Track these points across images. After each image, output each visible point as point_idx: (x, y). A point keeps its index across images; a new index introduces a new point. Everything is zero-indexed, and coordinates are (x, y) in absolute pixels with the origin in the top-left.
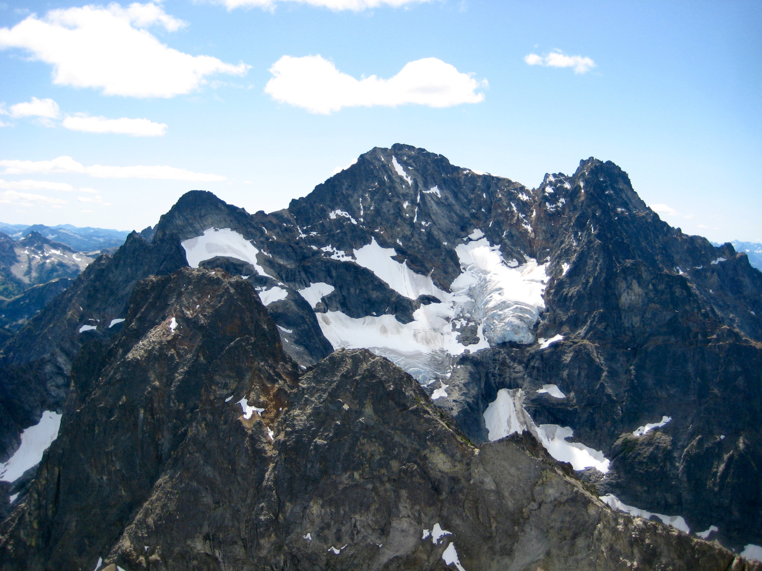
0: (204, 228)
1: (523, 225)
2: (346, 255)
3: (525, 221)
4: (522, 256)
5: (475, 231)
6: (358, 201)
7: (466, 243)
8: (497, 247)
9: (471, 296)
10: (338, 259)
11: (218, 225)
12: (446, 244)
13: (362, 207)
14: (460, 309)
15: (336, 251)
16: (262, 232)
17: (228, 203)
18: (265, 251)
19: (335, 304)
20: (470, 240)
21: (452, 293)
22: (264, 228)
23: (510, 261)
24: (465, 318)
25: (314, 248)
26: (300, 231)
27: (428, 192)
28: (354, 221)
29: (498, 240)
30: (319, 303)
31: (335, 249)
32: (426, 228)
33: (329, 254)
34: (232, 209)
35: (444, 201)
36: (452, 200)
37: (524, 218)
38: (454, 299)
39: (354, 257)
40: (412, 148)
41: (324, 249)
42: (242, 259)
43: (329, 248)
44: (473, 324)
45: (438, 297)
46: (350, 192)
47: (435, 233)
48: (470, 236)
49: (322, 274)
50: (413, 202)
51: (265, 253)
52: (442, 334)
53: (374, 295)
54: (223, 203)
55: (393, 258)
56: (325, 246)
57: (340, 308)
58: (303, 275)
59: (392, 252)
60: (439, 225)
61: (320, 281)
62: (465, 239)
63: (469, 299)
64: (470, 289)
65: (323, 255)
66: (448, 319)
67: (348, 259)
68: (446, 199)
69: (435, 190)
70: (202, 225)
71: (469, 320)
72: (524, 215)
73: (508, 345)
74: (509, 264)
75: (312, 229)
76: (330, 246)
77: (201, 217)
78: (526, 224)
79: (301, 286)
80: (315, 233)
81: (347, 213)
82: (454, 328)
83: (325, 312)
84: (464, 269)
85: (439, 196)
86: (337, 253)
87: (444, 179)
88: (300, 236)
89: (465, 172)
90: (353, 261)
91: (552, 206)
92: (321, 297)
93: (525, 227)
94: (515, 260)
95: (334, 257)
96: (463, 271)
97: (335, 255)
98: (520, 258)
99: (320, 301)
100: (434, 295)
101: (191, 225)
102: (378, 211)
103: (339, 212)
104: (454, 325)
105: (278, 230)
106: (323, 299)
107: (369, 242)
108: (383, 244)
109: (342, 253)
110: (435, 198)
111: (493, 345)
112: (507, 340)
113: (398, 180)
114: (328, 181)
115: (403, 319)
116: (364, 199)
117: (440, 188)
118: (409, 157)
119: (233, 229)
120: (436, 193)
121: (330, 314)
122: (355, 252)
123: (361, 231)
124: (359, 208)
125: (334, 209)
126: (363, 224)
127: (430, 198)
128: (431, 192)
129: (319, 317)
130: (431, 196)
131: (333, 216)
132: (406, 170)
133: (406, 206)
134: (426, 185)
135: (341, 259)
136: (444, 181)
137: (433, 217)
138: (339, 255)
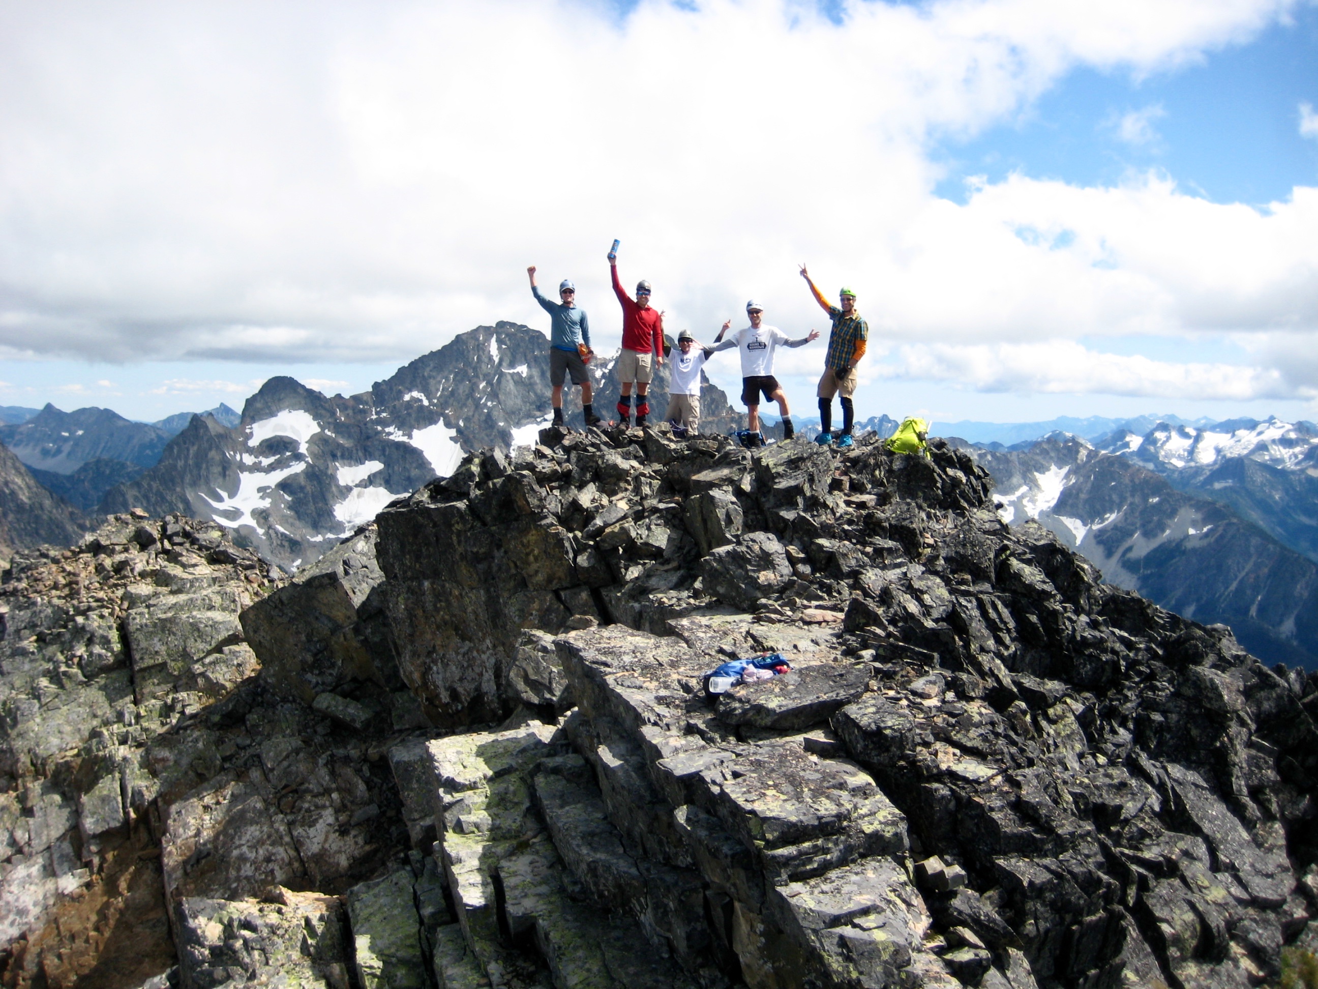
0: (279, 410)
2: (403, 436)
6: (440, 382)
7: (538, 423)
10: (394, 439)
11: (293, 407)
12: (501, 424)
13: (441, 389)
15: (396, 431)
16: (334, 414)
17: (308, 387)
18: (328, 431)
19: (378, 481)
20: (545, 420)
22: (337, 410)
25: (379, 428)
26: (373, 412)
27: (511, 371)
28: (426, 403)
30: (363, 479)
31: (396, 429)
32: (488, 408)
33: (390, 434)
34: (310, 392)
35: (526, 380)
36: (537, 379)
39: (410, 437)
40: (513, 325)
41: (387, 430)
42: (295, 438)
43: (391, 429)
46: (434, 374)
47: (495, 414)
49: (377, 453)
50: (489, 383)
51: (329, 433)
53: (415, 473)
54: (303, 387)
55: (451, 438)
56: (389, 426)
58: (360, 454)
59: (453, 432)
60: (506, 405)
61: (375, 459)
62: (538, 420)
65: (384, 435)
67: (405, 439)
68: (530, 377)
69: (522, 369)
70: (278, 407)
75: (383, 411)
76: (393, 427)
77: (280, 400)
79: (355, 464)
80: (385, 414)
81: (423, 395)
85: (524, 375)
86: (396, 434)
87: (536, 357)
88: (372, 417)
90: (408, 441)
92: (369, 474)
95: (391, 437)
97: (394, 435)
99: (366, 478)
101: (269, 407)
102: (452, 393)
103: (415, 394)
105: (350, 412)
106: (369, 476)
107: (436, 422)
108: (448, 425)
109: (401, 433)
110: (516, 378)
113: (486, 360)
114: (412, 364)
116: (447, 379)
117: (529, 367)
118: (509, 335)
119: (305, 411)
120: (522, 372)
121: (371, 489)
122: (415, 432)
123: (431, 412)
124: (438, 390)
125: (410, 390)
126: (434, 405)
127: (509, 377)
128: (515, 371)
129: (356, 491)
130: (512, 375)
131: (407, 398)
132: (499, 348)
133: (481, 386)
134: (512, 365)
135: (397, 439)
136: (536, 359)
137: (502, 397)
138: (397, 436)
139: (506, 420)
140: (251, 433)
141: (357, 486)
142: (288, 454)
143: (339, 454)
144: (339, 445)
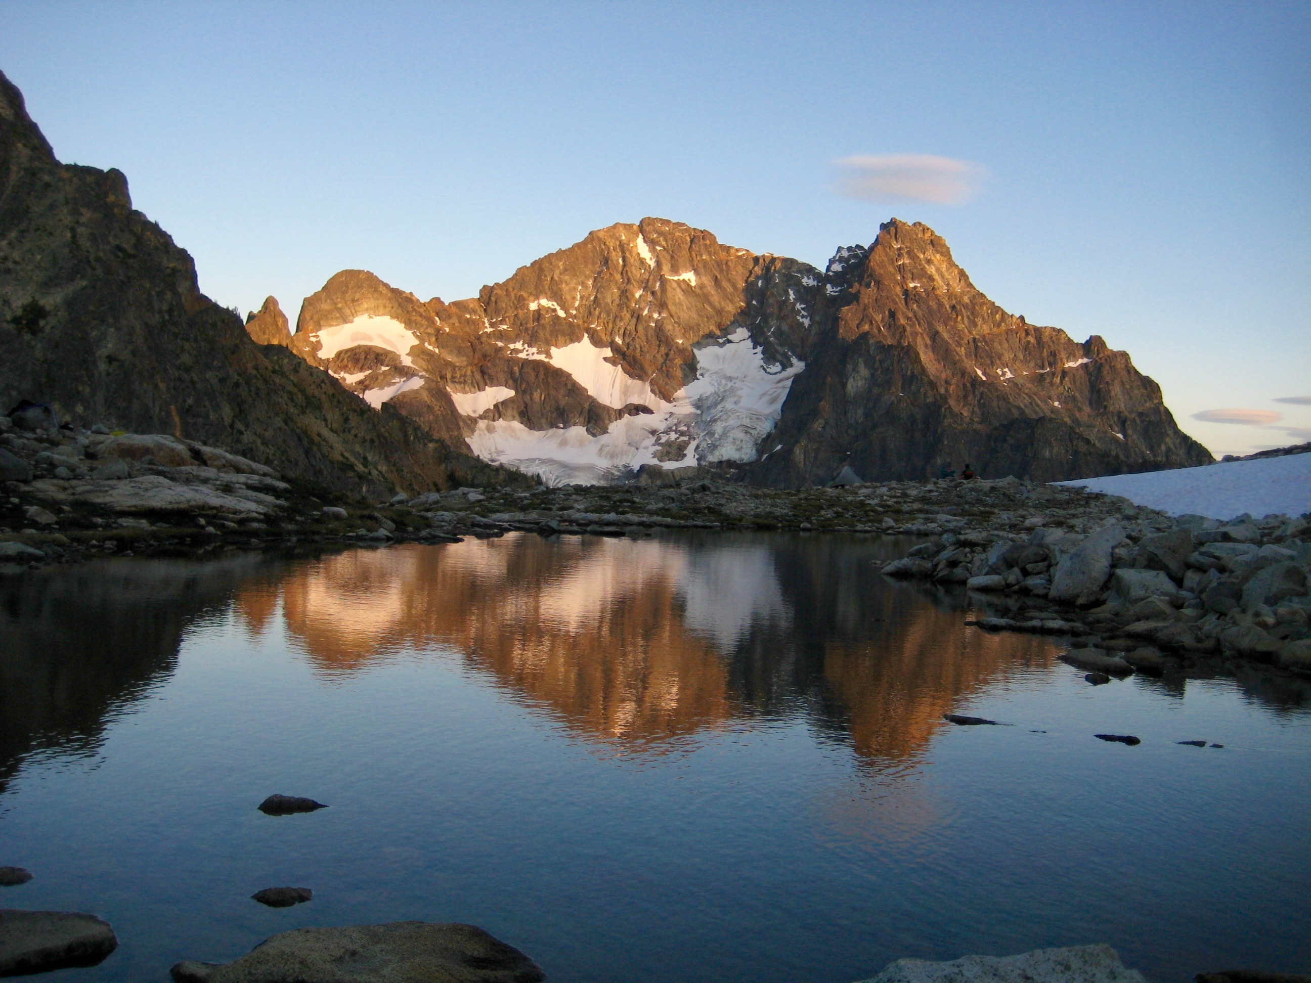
0: (355, 314)
1: (799, 318)
2: (537, 353)
3: (803, 312)
4: (788, 359)
5: (739, 330)
6: (575, 289)
7: (722, 345)
8: (759, 349)
9: (697, 407)
10: (526, 357)
11: (375, 311)
12: (680, 342)
13: (579, 297)
14: (675, 421)
15: (527, 348)
16: (433, 322)
17: (393, 286)
18: (430, 344)
19: (510, 412)
20: (730, 342)
21: (674, 403)
22: (437, 319)
23: (771, 366)
24: (676, 431)
25: (500, 344)
26: (487, 325)
27: (676, 278)
28: (561, 314)
29: (761, 340)
30: (489, 409)
31: (526, 346)
32: (656, 321)
33: (517, 351)
34: (396, 292)
35: (698, 290)
36: (710, 288)
37: (803, 309)
38: (674, 410)
39: (549, 355)
40: (666, 222)
41: (512, 346)
42: (389, 348)
43: (519, 345)
44: (685, 438)
45: (651, 407)
46: (566, 278)
47: (668, 327)
48: (730, 337)
49: (502, 377)
50: (649, 290)
51: (431, 348)
52: (637, 449)
53: (564, 401)
54: (386, 286)
55: (605, 359)
56: (514, 342)
57: (517, 417)
58: (478, 376)
59: (607, 352)
60: (679, 317)
61: (499, 384)
62: (721, 341)
63: (693, 410)
64: (699, 400)
65: (509, 352)
66: (653, 432)
67: (542, 357)
68: (702, 286)
69: (689, 276)
70: (353, 311)
71: (682, 434)
72: (803, 306)
73: (724, 465)
74: (768, 370)
75: (502, 322)
76: (521, 342)
77: (354, 301)
78: (803, 317)
79: (473, 389)
80: (505, 327)
81: (555, 304)
82: (657, 443)
83: (494, 420)
84: (702, 375)
85: (693, 284)
86: (527, 351)
87: (705, 262)
88: (486, 330)
89: (740, 254)
90: (546, 360)
91: (835, 289)
92: (495, 403)
93: (801, 320)
94: (778, 364)
95: (522, 356)
96: (698, 376)
97: (525, 353)
98: (785, 362)
99: (492, 408)
100: (646, 404)
101: (340, 310)
102: (596, 303)
103: (544, 302)
104: (659, 438)
105: (455, 320)
106: (496, 406)
107: (579, 340)
108: (597, 342)
109: (534, 350)
110: (683, 286)
111: (703, 463)
112: (725, 458)
113: (637, 264)
114: (535, 263)
115: (595, 431)
116: (585, 285)
117: (697, 273)
118: (661, 234)
119: (392, 317)
120: (689, 280)
121: (500, 423)
122: (554, 350)
123: (571, 325)
124: (574, 298)
125: (537, 298)
126: (575, 317)
127: (675, 285)
128: (681, 278)
129: (482, 424)
130: (678, 282)
131: (533, 306)
132: (652, 250)
133: (637, 295)
134: (675, 270)
135: (531, 358)
136: (705, 264)
137: (672, 308)
138: (529, 353)
139: (684, 336)
140: (319, 342)
141: (482, 417)
142: (384, 368)
143: (449, 376)
144: (448, 364)
